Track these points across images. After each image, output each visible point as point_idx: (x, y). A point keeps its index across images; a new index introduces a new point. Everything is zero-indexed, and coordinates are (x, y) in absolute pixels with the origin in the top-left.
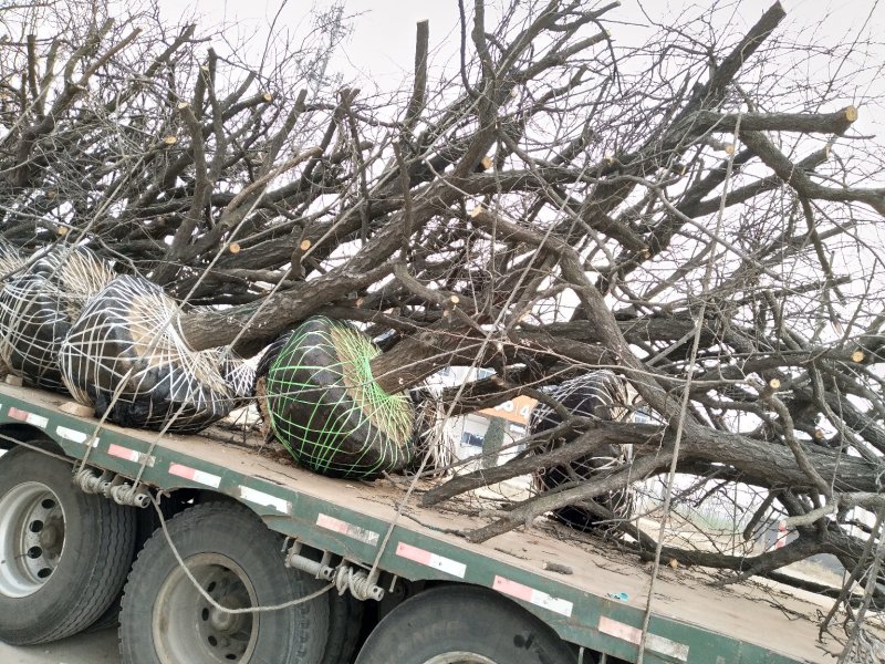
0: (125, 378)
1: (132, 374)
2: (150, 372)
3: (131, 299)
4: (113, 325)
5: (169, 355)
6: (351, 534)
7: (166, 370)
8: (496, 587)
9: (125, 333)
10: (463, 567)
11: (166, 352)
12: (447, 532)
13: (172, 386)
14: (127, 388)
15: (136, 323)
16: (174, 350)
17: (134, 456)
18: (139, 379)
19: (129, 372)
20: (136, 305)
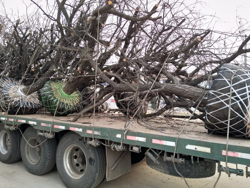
0: (9, 104)
1: (11, 103)
2: (15, 102)
3: (10, 87)
4: (4, 94)
5: (20, 97)
6: (46, 126)
7: (19, 101)
8: (70, 129)
9: (8, 95)
10: (64, 127)
11: (19, 97)
12: (68, 121)
13: (21, 104)
14: (10, 107)
15: (11, 92)
16: (21, 96)
17: (12, 120)
18: (12, 104)
19: (10, 103)
20: (11, 88)
